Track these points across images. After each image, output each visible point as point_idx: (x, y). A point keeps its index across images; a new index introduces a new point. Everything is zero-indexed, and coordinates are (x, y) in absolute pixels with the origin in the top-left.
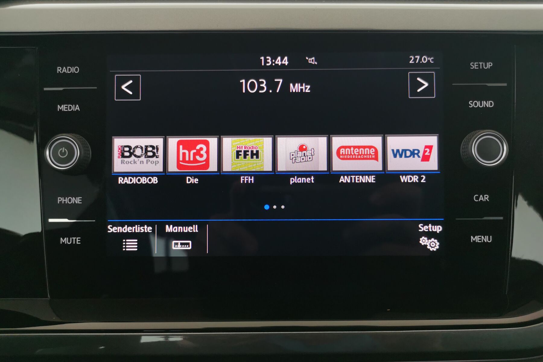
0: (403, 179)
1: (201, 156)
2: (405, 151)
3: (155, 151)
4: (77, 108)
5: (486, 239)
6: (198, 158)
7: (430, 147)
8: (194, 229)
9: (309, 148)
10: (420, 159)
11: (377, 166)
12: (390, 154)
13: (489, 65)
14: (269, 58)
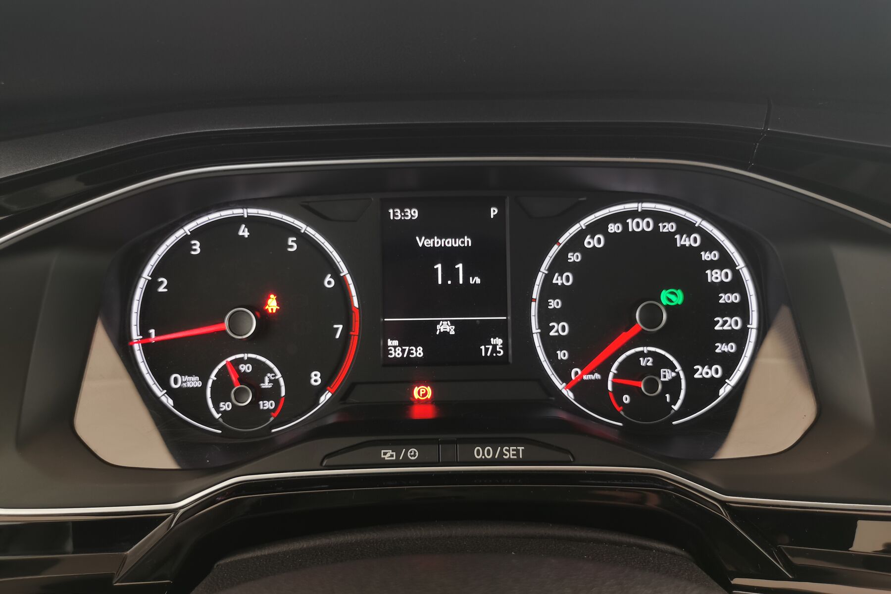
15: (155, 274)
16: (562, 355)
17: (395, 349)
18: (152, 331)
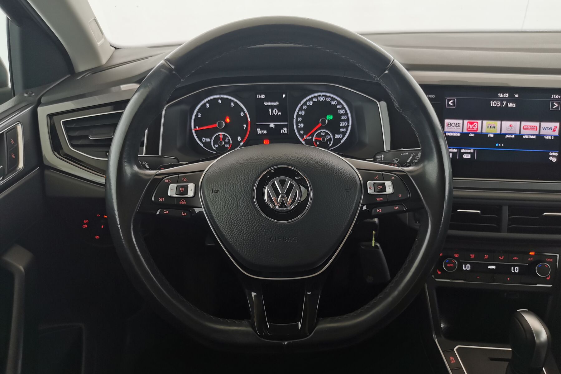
0: (546, 137)
1: (475, 127)
2: (547, 128)
3: (459, 125)
6: (474, 127)
7: (556, 127)
8: (472, 151)
9: (513, 126)
10: (552, 131)
11: (537, 133)
12: (541, 129)
14: (501, 94)
15: (197, 113)
16: (302, 132)
17: (259, 131)
18: (197, 127)
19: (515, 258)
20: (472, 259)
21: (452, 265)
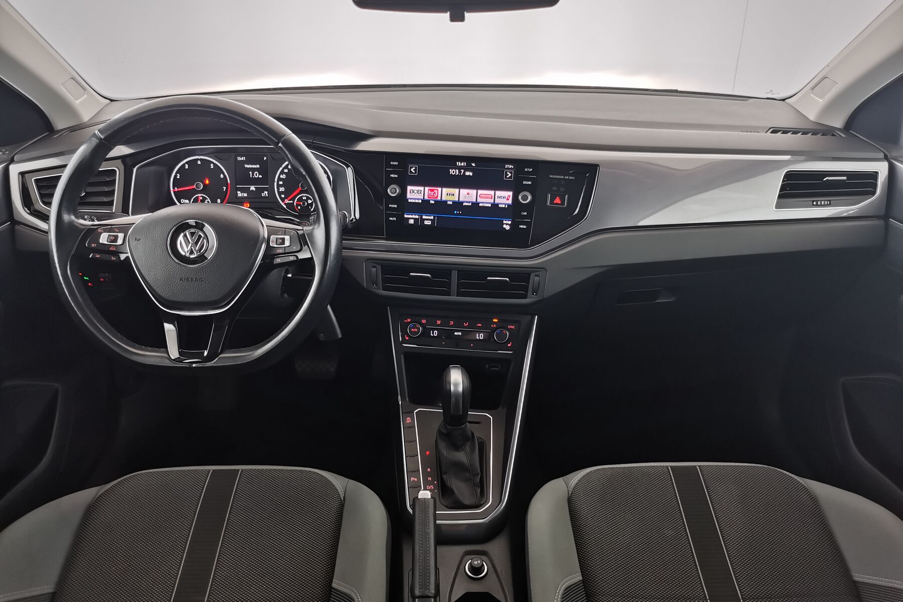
0: (500, 206)
1: (436, 194)
2: (501, 197)
3: (421, 192)
4: (397, 176)
5: (524, 227)
6: (434, 195)
7: (510, 196)
8: (432, 218)
9: (470, 194)
10: (506, 200)
11: (492, 201)
12: (496, 197)
13: (531, 170)
14: (460, 163)
15: (176, 174)
16: (283, 196)
17: (240, 194)
18: (176, 188)
19: (480, 325)
20: (439, 325)
21: (416, 330)
